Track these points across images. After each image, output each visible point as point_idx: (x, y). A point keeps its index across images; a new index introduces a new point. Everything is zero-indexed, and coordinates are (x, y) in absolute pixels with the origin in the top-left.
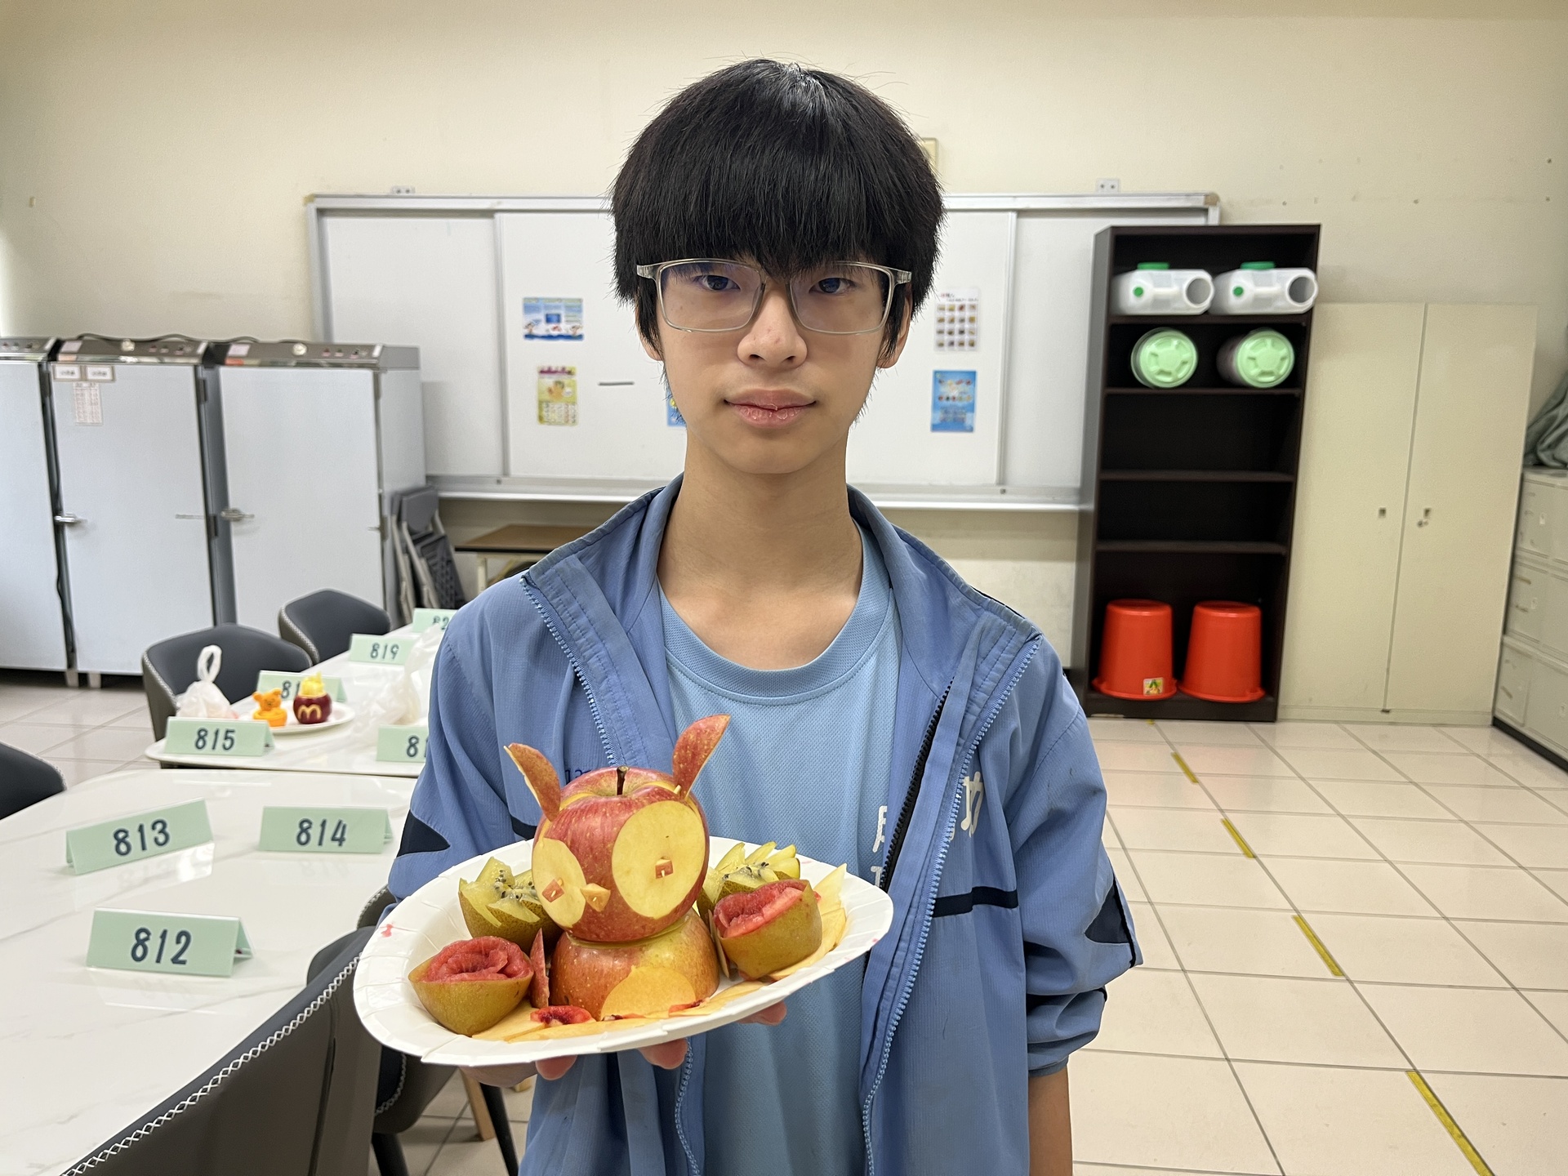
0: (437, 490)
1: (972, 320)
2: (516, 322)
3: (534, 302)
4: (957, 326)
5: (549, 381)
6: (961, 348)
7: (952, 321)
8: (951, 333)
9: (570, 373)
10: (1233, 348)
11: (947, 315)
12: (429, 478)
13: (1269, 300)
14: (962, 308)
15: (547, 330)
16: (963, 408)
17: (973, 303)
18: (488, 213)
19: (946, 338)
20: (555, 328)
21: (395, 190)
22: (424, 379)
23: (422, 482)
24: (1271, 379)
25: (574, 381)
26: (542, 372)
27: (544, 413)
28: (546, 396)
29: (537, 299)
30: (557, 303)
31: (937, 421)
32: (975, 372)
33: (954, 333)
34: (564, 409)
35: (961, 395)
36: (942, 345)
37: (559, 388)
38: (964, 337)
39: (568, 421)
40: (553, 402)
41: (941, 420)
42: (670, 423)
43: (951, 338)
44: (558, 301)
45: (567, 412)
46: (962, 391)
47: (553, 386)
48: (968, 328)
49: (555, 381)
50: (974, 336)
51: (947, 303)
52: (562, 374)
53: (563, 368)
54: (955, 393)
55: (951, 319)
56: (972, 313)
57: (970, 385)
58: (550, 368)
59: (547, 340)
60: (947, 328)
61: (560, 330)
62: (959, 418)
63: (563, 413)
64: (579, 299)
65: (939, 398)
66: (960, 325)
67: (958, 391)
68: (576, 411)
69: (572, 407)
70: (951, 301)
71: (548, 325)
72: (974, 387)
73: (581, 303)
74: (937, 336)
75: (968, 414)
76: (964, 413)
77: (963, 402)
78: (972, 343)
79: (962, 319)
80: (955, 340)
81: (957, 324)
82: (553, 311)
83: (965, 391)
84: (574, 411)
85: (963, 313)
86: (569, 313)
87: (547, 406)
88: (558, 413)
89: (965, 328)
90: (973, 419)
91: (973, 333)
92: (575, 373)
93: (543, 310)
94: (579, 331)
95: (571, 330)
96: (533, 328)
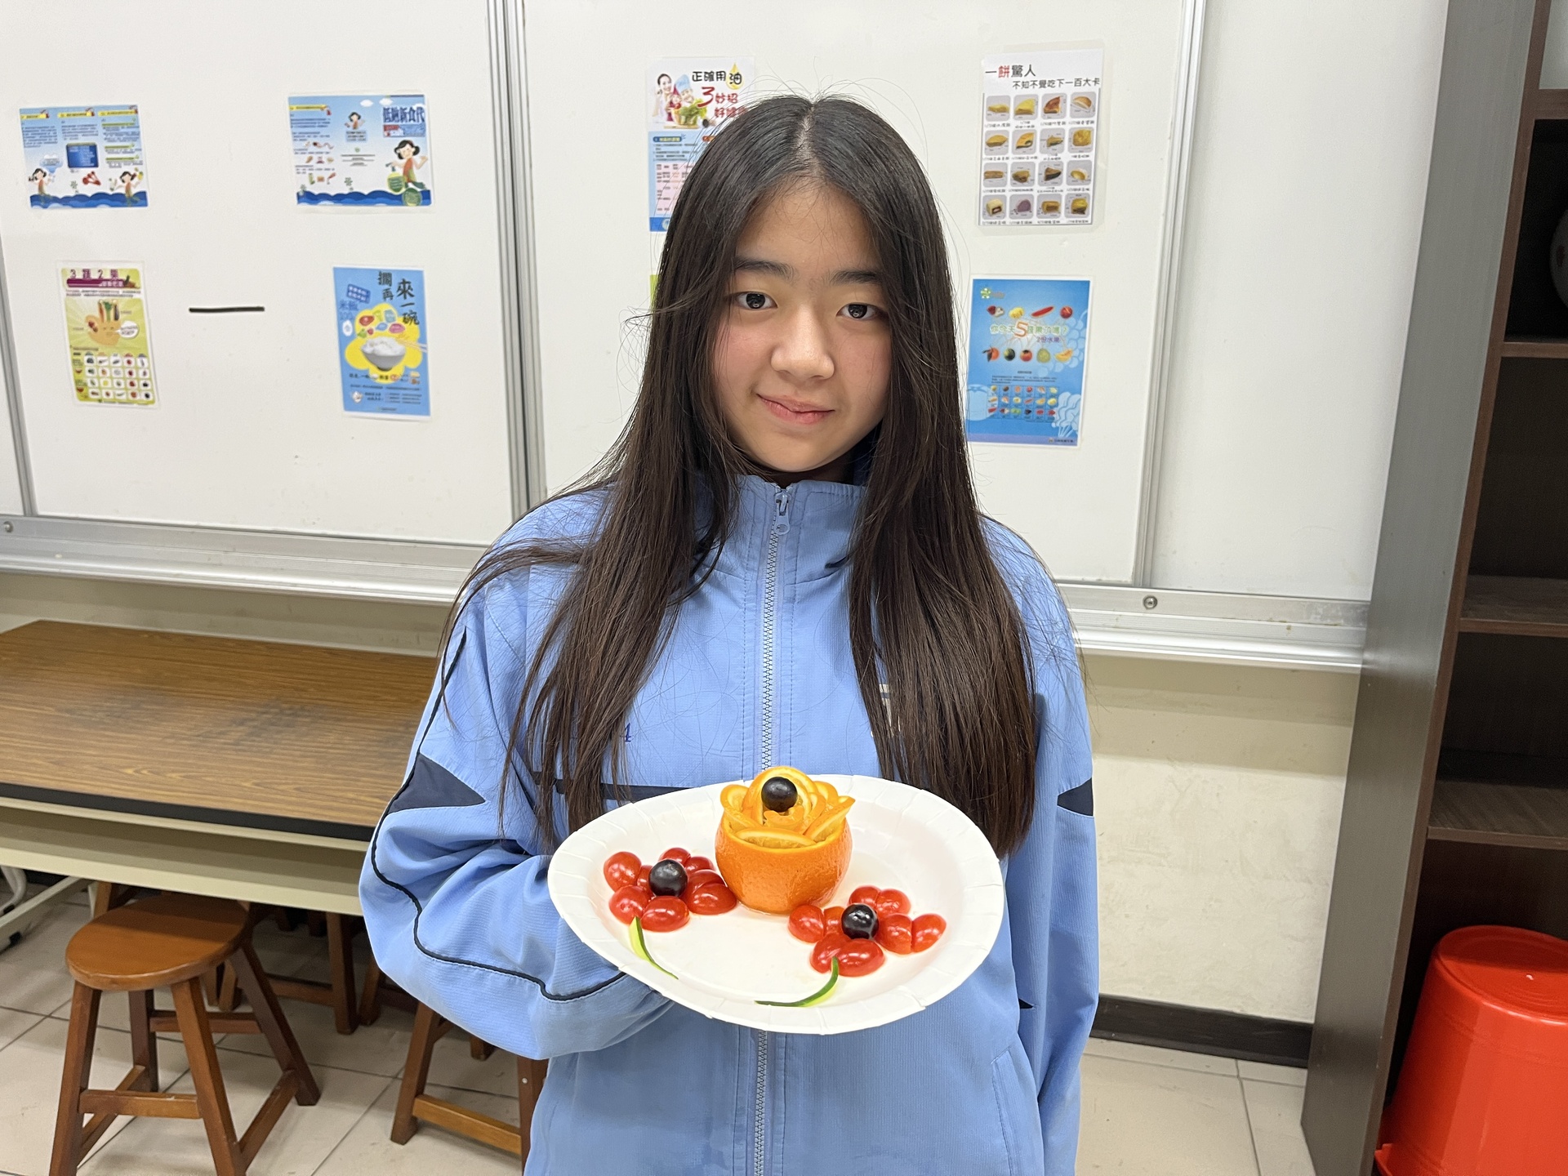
1: (1081, 139)
2: (9, 164)
3: (44, 118)
4: (1038, 159)
5: (89, 302)
6: (1049, 218)
7: (1026, 143)
8: (1020, 178)
9: (127, 283)
11: (1013, 126)
14: (1052, 106)
15: (74, 185)
16: (1051, 379)
17: (1084, 89)
19: (1010, 191)
20: (85, 181)
25: (139, 300)
26: (72, 282)
27: (87, 378)
28: (86, 339)
29: (46, 112)
30: (88, 119)
31: (982, 414)
32: (1085, 285)
33: (1029, 179)
34: (123, 367)
35: (1046, 345)
36: (998, 210)
37: (109, 319)
38: (1057, 188)
39: (134, 395)
40: (100, 350)
41: (992, 414)
42: (349, 405)
43: (1023, 191)
44: (89, 114)
45: (131, 373)
46: (1048, 335)
47: (97, 314)
48: (1070, 163)
49: (100, 304)
50: (1086, 187)
51: (1014, 93)
52: (112, 287)
53: (114, 273)
54: (1030, 341)
55: (1022, 138)
56: (1081, 120)
57: (1071, 320)
58: (87, 272)
59: (74, 206)
60: (1014, 164)
61: (97, 183)
62: (1038, 407)
63: (122, 376)
64: (131, 107)
65: (986, 355)
66: (1046, 156)
67: (1039, 334)
68: (147, 371)
69: (139, 364)
70: (1025, 85)
71: (72, 171)
72: (1081, 324)
73: (134, 114)
74: (986, 186)
75: (1064, 396)
76: (1053, 396)
77: (1050, 365)
78: (1080, 205)
79: (1052, 138)
80: (1032, 196)
81: (1037, 153)
82: (82, 140)
83: (1055, 334)
84: (145, 374)
85: (1056, 121)
86: (113, 141)
87: (90, 361)
88: (114, 376)
89: (1062, 163)
90: (1075, 412)
91: (1082, 177)
92: (137, 285)
93: (60, 137)
94: (137, 183)
95: (120, 182)
96: (45, 179)
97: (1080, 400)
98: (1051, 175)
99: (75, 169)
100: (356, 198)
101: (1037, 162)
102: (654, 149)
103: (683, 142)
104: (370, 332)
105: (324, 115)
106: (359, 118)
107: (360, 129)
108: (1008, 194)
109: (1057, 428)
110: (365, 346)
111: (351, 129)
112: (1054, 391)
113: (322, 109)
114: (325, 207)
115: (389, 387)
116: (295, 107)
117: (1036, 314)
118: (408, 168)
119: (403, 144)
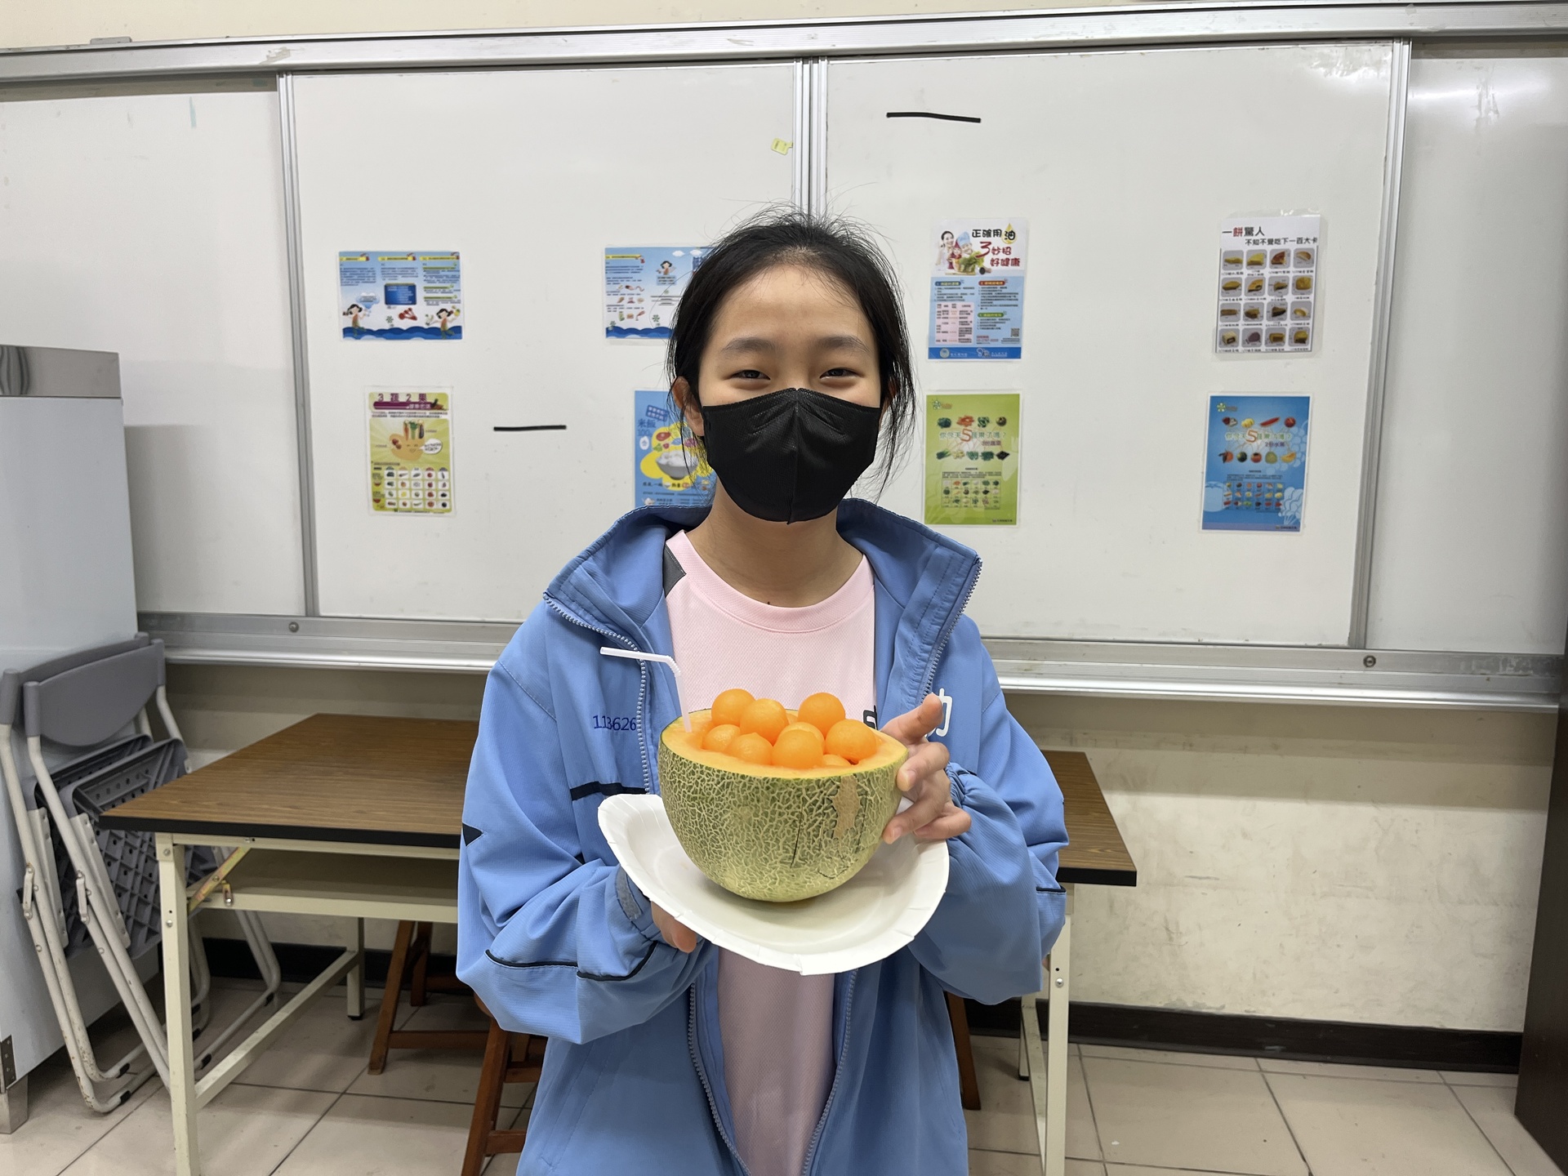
0: (165, 647)
1: (1302, 285)
2: (327, 301)
3: (364, 259)
4: (1267, 299)
5: (394, 423)
6: (1275, 346)
7: (1256, 288)
8: (1252, 315)
9: (434, 406)
11: (1245, 274)
12: (145, 620)
14: (1279, 259)
15: (390, 320)
16: (1277, 477)
17: (1305, 246)
18: (263, 78)
19: (1242, 325)
20: (402, 316)
22: (133, 414)
25: (446, 421)
26: (379, 405)
27: (385, 489)
28: (388, 454)
29: (367, 255)
30: (408, 263)
31: (1219, 506)
32: (1305, 401)
33: (1259, 315)
34: (423, 480)
35: (1273, 449)
36: (1231, 341)
37: (413, 437)
38: (1282, 323)
39: (431, 504)
40: (402, 465)
41: (1227, 506)
43: (1253, 325)
44: (410, 258)
45: (430, 485)
46: (1275, 441)
47: (402, 433)
48: (1293, 303)
49: (405, 424)
50: (1306, 322)
51: (1246, 248)
52: (419, 409)
53: (422, 396)
54: (1259, 446)
55: (1253, 283)
56: (1302, 269)
57: (1294, 429)
58: (395, 396)
59: (388, 338)
60: (1246, 305)
61: (414, 318)
62: (1267, 500)
63: (421, 487)
64: (453, 254)
65: (1222, 457)
66: (1273, 298)
67: (1267, 440)
68: (447, 484)
69: (440, 477)
70: (1256, 242)
71: (389, 308)
72: (1302, 432)
73: (455, 260)
74: (1222, 321)
75: (1289, 491)
76: (1280, 491)
77: (1277, 465)
78: (1301, 336)
79: (1278, 283)
80: (1261, 330)
81: (1266, 295)
82: (401, 280)
83: (1282, 440)
84: (444, 485)
85: (1282, 270)
86: (434, 282)
87: (390, 475)
88: (413, 487)
89: (1287, 303)
90: (1298, 503)
91: (1304, 314)
92: (444, 407)
93: (379, 278)
94: (453, 319)
95: (436, 318)
96: (360, 314)
97: (1302, 493)
98: (1278, 313)
99: (392, 306)
100: (661, 332)
101: (1265, 302)
102: (936, 292)
103: (962, 286)
104: (666, 446)
105: (638, 263)
106: (671, 265)
107: (671, 274)
108: (1241, 328)
109: (1283, 517)
110: (661, 458)
111: (662, 275)
112: (1280, 486)
113: (637, 258)
114: (632, 339)
115: (680, 494)
116: (611, 256)
117: (1264, 424)
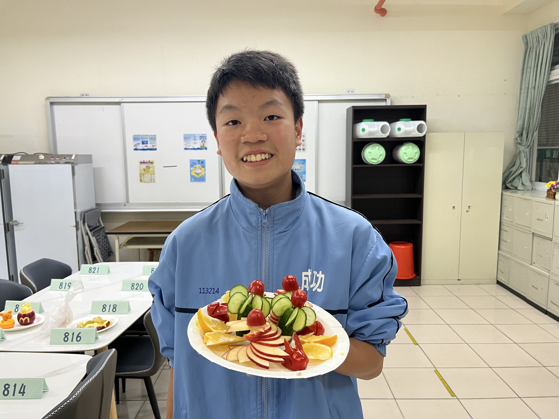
0: (100, 209)
2: (130, 144)
5: (144, 166)
6: (300, 151)
9: (152, 163)
10: (398, 149)
12: (97, 204)
13: (410, 132)
15: (143, 147)
18: (119, 103)
20: (145, 146)
21: (82, 95)
22: (94, 166)
23: (94, 207)
24: (412, 160)
25: (153, 166)
26: (141, 163)
27: (142, 178)
28: (143, 172)
29: (138, 135)
30: (146, 137)
32: (305, 160)
35: (301, 168)
37: (148, 169)
39: (151, 181)
40: (145, 174)
42: (191, 181)
45: (151, 177)
47: (145, 168)
49: (146, 166)
50: (304, 147)
52: (149, 163)
53: (149, 161)
54: (298, 168)
58: (144, 161)
59: (142, 151)
61: (147, 147)
64: (155, 135)
67: (299, 166)
68: (155, 177)
69: (153, 176)
72: (305, 165)
82: (145, 140)
83: (302, 166)
86: (151, 140)
88: (148, 178)
92: (154, 163)
93: (141, 139)
94: (155, 147)
95: (152, 147)
96: (137, 146)
97: (306, 175)
99: (143, 145)
100: (194, 149)
104: (196, 169)
106: (196, 137)
107: (196, 139)
110: (195, 171)
111: (194, 139)
112: (302, 174)
113: (189, 136)
114: (189, 150)
115: (199, 178)
116: (185, 136)
117: (299, 164)
118: (204, 144)
119: (203, 141)
